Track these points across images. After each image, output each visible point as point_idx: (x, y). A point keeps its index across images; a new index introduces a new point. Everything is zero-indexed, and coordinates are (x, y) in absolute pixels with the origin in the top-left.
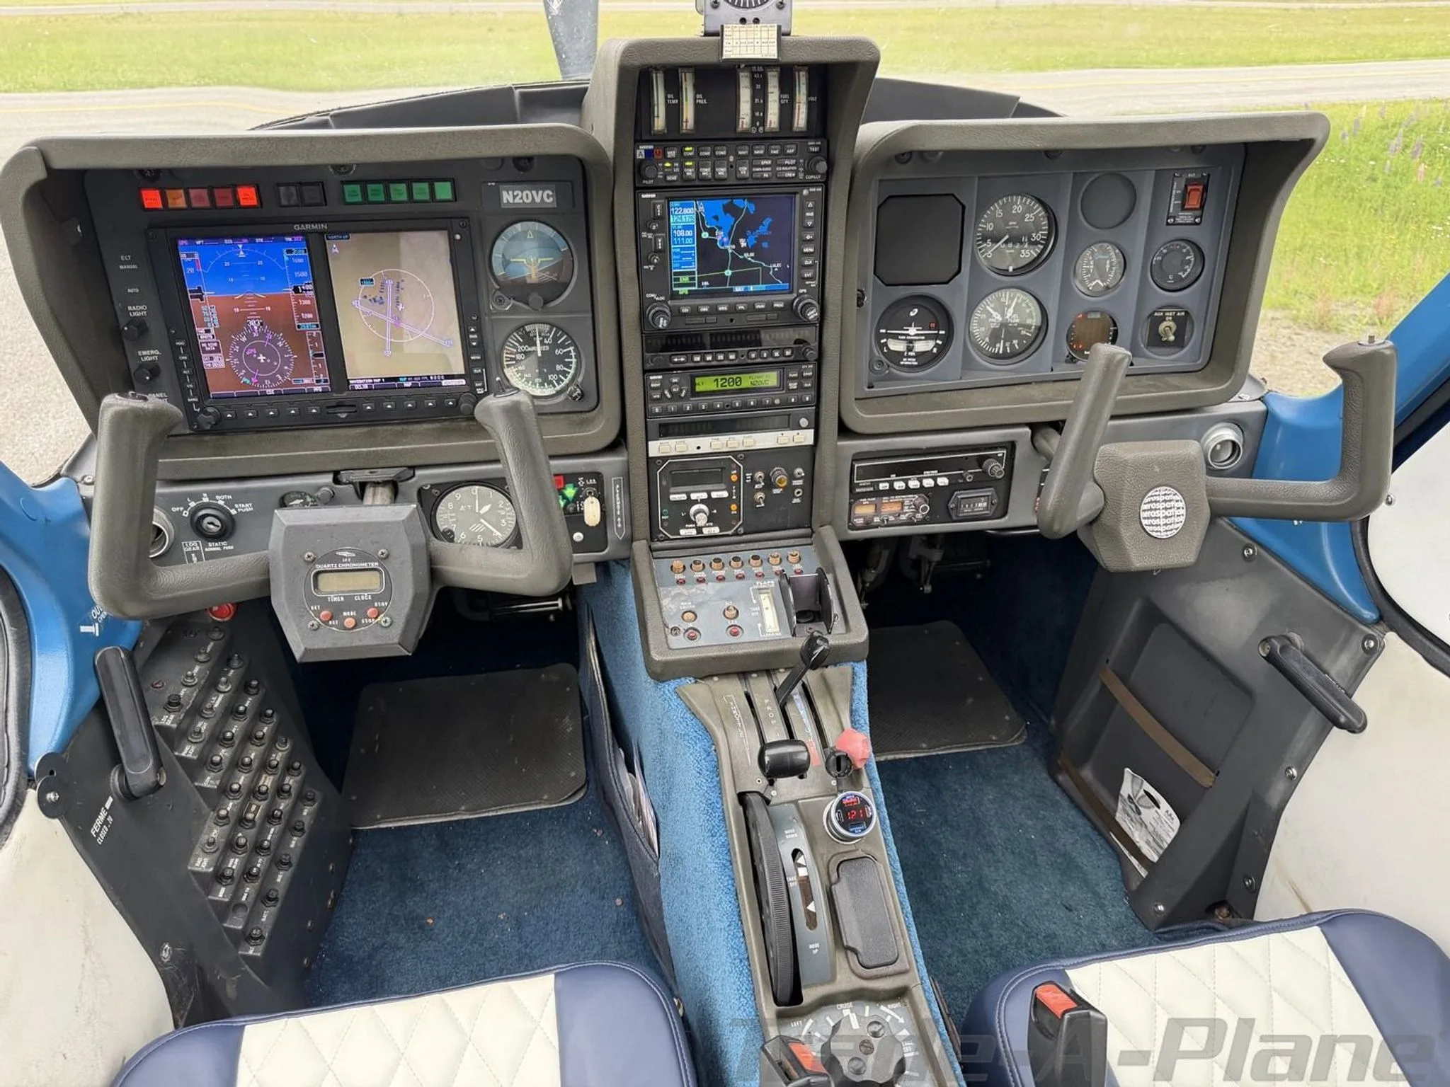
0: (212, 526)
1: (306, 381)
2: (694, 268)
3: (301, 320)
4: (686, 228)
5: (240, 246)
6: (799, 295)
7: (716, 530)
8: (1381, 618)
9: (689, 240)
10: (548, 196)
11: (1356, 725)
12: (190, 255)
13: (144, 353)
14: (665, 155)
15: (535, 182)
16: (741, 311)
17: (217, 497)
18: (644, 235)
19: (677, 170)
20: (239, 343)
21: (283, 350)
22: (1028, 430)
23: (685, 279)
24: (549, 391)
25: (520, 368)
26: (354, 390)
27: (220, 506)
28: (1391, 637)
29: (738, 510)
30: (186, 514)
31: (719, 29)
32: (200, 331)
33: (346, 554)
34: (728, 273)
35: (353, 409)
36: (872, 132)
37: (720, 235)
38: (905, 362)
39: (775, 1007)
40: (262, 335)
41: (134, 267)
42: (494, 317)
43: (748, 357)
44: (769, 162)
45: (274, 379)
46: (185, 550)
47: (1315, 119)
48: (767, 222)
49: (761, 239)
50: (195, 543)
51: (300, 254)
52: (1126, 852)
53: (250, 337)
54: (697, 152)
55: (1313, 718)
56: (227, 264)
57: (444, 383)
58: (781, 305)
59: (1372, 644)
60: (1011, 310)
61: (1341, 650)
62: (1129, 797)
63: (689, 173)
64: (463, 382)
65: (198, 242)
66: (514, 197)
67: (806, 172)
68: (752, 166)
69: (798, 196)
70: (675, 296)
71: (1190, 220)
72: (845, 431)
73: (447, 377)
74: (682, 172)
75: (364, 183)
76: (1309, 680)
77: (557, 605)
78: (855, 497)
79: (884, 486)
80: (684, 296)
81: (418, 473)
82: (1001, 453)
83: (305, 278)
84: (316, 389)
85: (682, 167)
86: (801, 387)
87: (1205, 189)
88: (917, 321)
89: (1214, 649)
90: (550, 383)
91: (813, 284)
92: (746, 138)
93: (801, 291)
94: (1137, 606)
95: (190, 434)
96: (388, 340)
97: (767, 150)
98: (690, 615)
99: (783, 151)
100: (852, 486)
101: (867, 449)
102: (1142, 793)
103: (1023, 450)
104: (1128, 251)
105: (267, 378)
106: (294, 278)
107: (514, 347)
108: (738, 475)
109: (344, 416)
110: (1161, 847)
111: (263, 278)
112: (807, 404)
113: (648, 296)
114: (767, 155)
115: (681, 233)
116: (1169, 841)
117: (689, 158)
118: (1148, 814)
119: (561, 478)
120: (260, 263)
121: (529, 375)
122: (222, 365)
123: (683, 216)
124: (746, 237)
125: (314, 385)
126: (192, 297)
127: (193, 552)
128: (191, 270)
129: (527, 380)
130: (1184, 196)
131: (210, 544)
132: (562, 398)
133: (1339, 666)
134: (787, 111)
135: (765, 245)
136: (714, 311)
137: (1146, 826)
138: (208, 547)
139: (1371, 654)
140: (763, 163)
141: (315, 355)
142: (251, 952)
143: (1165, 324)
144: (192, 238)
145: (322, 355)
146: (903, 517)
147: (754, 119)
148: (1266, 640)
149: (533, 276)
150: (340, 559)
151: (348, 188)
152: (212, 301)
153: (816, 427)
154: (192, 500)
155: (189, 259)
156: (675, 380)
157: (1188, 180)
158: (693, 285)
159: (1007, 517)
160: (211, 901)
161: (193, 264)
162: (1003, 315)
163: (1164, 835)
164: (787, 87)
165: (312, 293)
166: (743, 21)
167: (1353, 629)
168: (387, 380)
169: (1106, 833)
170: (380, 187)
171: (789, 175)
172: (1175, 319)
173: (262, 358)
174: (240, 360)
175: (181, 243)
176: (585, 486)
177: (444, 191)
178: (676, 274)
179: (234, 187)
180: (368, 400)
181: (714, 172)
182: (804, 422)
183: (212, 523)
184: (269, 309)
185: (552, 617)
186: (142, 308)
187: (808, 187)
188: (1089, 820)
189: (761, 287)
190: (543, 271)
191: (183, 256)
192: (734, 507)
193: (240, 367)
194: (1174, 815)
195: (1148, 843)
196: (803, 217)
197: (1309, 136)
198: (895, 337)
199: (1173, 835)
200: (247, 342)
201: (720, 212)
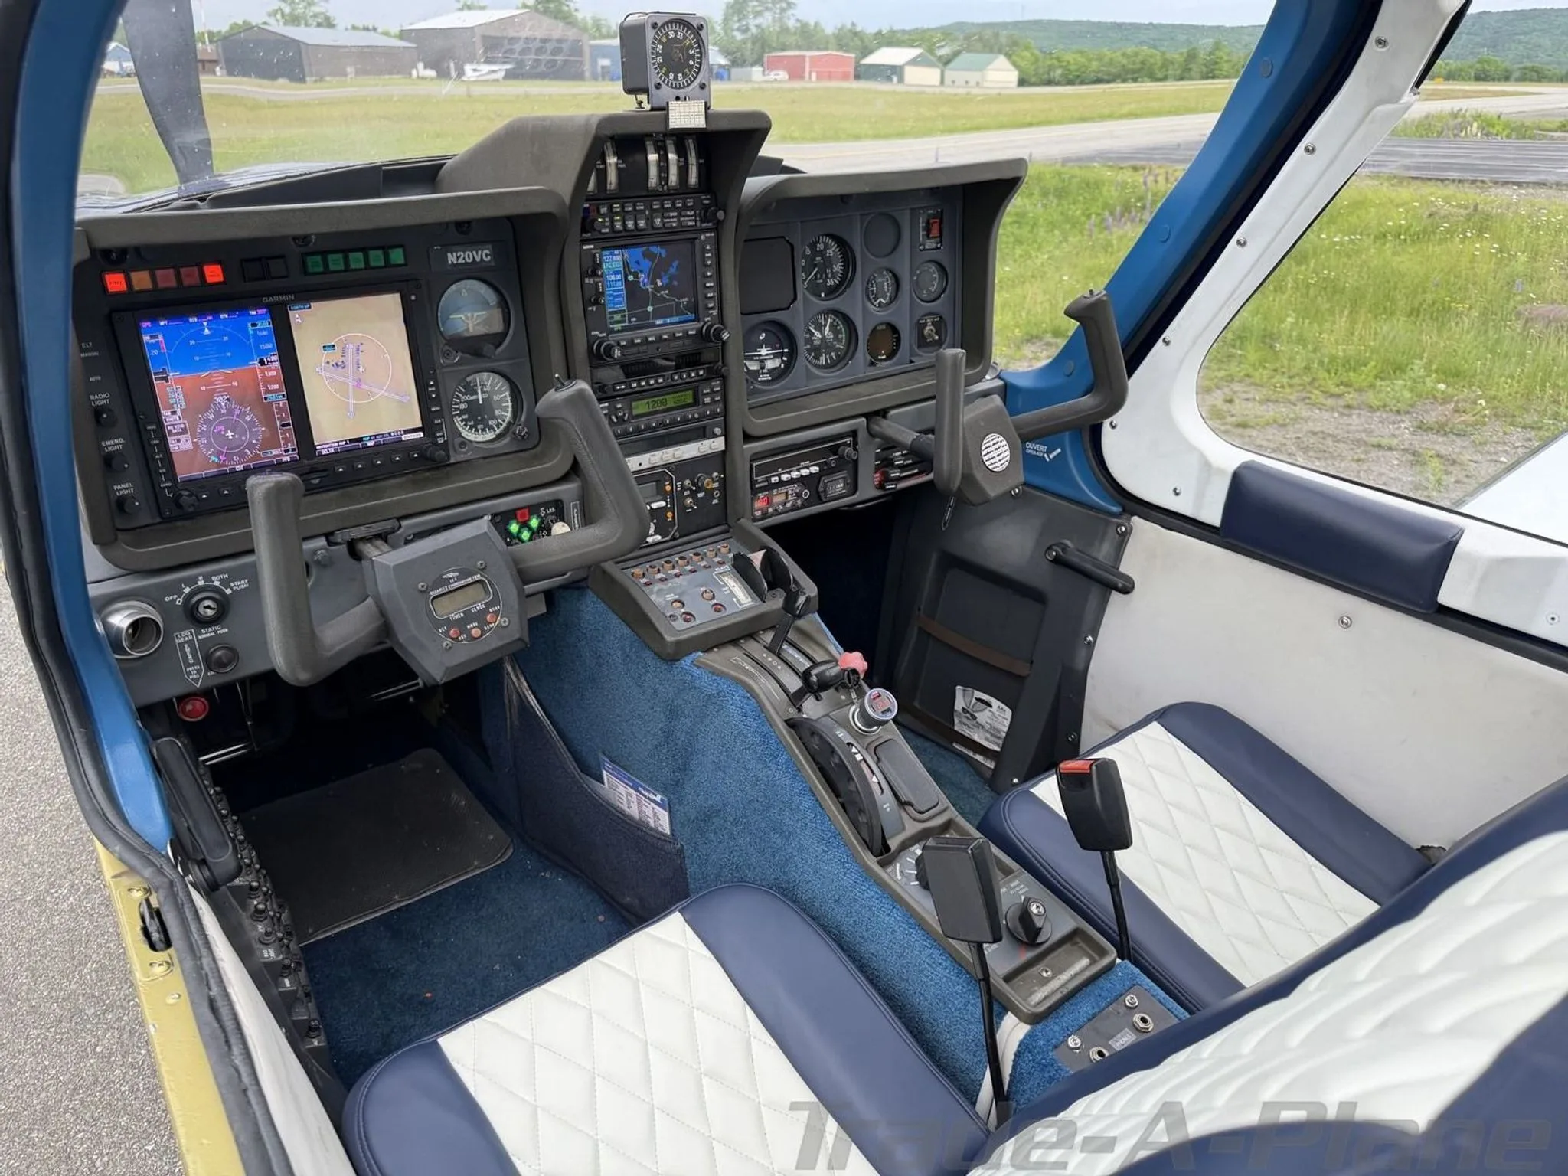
0: (208, 610)
1: (275, 452)
2: (624, 307)
3: (268, 391)
4: (616, 273)
5: (205, 323)
6: (706, 323)
7: (658, 538)
8: (1124, 511)
9: (619, 283)
10: (487, 255)
11: (1127, 588)
12: (154, 337)
13: (108, 443)
14: (598, 211)
15: (475, 244)
16: (666, 340)
17: (213, 578)
18: (587, 280)
19: (608, 224)
20: (207, 421)
21: (251, 424)
22: (864, 419)
23: (618, 317)
24: (490, 436)
25: (464, 417)
26: (320, 454)
27: (216, 587)
28: (1135, 519)
29: (673, 517)
30: (179, 602)
31: (665, 105)
32: (165, 413)
33: (451, 575)
34: (650, 309)
35: (324, 474)
36: (755, 184)
37: (642, 277)
38: (762, 378)
39: (875, 859)
40: (230, 412)
41: (96, 354)
42: (445, 370)
43: (673, 379)
44: (675, 214)
45: (242, 455)
46: (177, 641)
47: (1020, 163)
48: (675, 264)
49: (672, 278)
50: (187, 632)
51: (265, 325)
52: (971, 754)
53: (218, 414)
54: (623, 207)
55: (1095, 591)
56: (192, 342)
57: (405, 437)
58: (694, 332)
59: (1124, 529)
60: (827, 328)
61: (1102, 541)
62: (963, 709)
63: (618, 226)
64: (421, 434)
65: (162, 323)
66: (458, 258)
67: (702, 221)
68: (663, 217)
69: (697, 241)
70: (612, 331)
71: (934, 246)
72: (748, 438)
73: (407, 432)
74: (612, 226)
75: (324, 254)
76: (1088, 566)
77: (418, 684)
78: (755, 492)
79: (774, 480)
80: (618, 331)
81: (404, 523)
82: (849, 440)
83: (270, 350)
84: (284, 459)
85: (612, 222)
86: (713, 401)
87: (941, 222)
88: (766, 343)
89: (1006, 571)
90: (491, 428)
91: (715, 312)
92: (656, 195)
93: (707, 319)
94: (934, 558)
95: (160, 523)
96: (351, 401)
97: (673, 204)
98: (678, 604)
99: (684, 204)
100: (752, 482)
101: (759, 450)
102: (974, 701)
103: (862, 435)
104: (898, 271)
105: (236, 454)
106: (259, 351)
107: (458, 397)
108: (671, 484)
109: (316, 481)
110: (999, 738)
111: (229, 354)
112: (718, 415)
113: (593, 333)
114: (674, 208)
115: (613, 278)
116: (1006, 729)
117: (617, 214)
118: (983, 717)
119: (526, 510)
120: (226, 338)
121: (472, 423)
122: (189, 446)
123: (613, 262)
124: (661, 278)
125: (282, 455)
126: (156, 379)
127: (185, 642)
128: (156, 352)
129: (471, 428)
130: (928, 229)
131: (203, 631)
132: (507, 440)
133: (1103, 551)
134: (683, 171)
135: (675, 283)
136: (645, 341)
137: (983, 727)
138: (201, 634)
139: (1124, 537)
140: (672, 214)
141: (283, 425)
142: (316, 1043)
143: (928, 328)
144: (154, 319)
145: (289, 425)
146: (789, 505)
147: (660, 178)
148: (1050, 548)
149: (471, 330)
150: (447, 582)
151: (310, 260)
152: (177, 381)
153: (726, 434)
154: (186, 586)
155: (153, 341)
156: (619, 406)
157: (929, 215)
158: (624, 321)
159: (858, 493)
160: (280, 993)
161: (157, 345)
162: (822, 333)
163: (1000, 727)
164: (682, 152)
165: (277, 364)
166: (678, 98)
167: (1108, 523)
168: (351, 441)
169: (949, 746)
170: (340, 256)
171: (690, 223)
172: (933, 324)
173: (230, 434)
174: (208, 438)
175: (145, 325)
176: (546, 515)
177: (397, 256)
178: (611, 313)
179: (200, 265)
180: (339, 462)
181: (636, 224)
182: (718, 430)
183: (208, 607)
184: (235, 384)
185: (411, 699)
186: (104, 396)
187: (704, 233)
188: (932, 741)
189: (676, 319)
190: (478, 324)
191: (146, 338)
192: (670, 514)
193: (209, 445)
194: (1005, 707)
195: (987, 739)
196: (704, 258)
197: (1015, 175)
198: (751, 358)
199: (1007, 723)
200: (215, 420)
201: (640, 258)
